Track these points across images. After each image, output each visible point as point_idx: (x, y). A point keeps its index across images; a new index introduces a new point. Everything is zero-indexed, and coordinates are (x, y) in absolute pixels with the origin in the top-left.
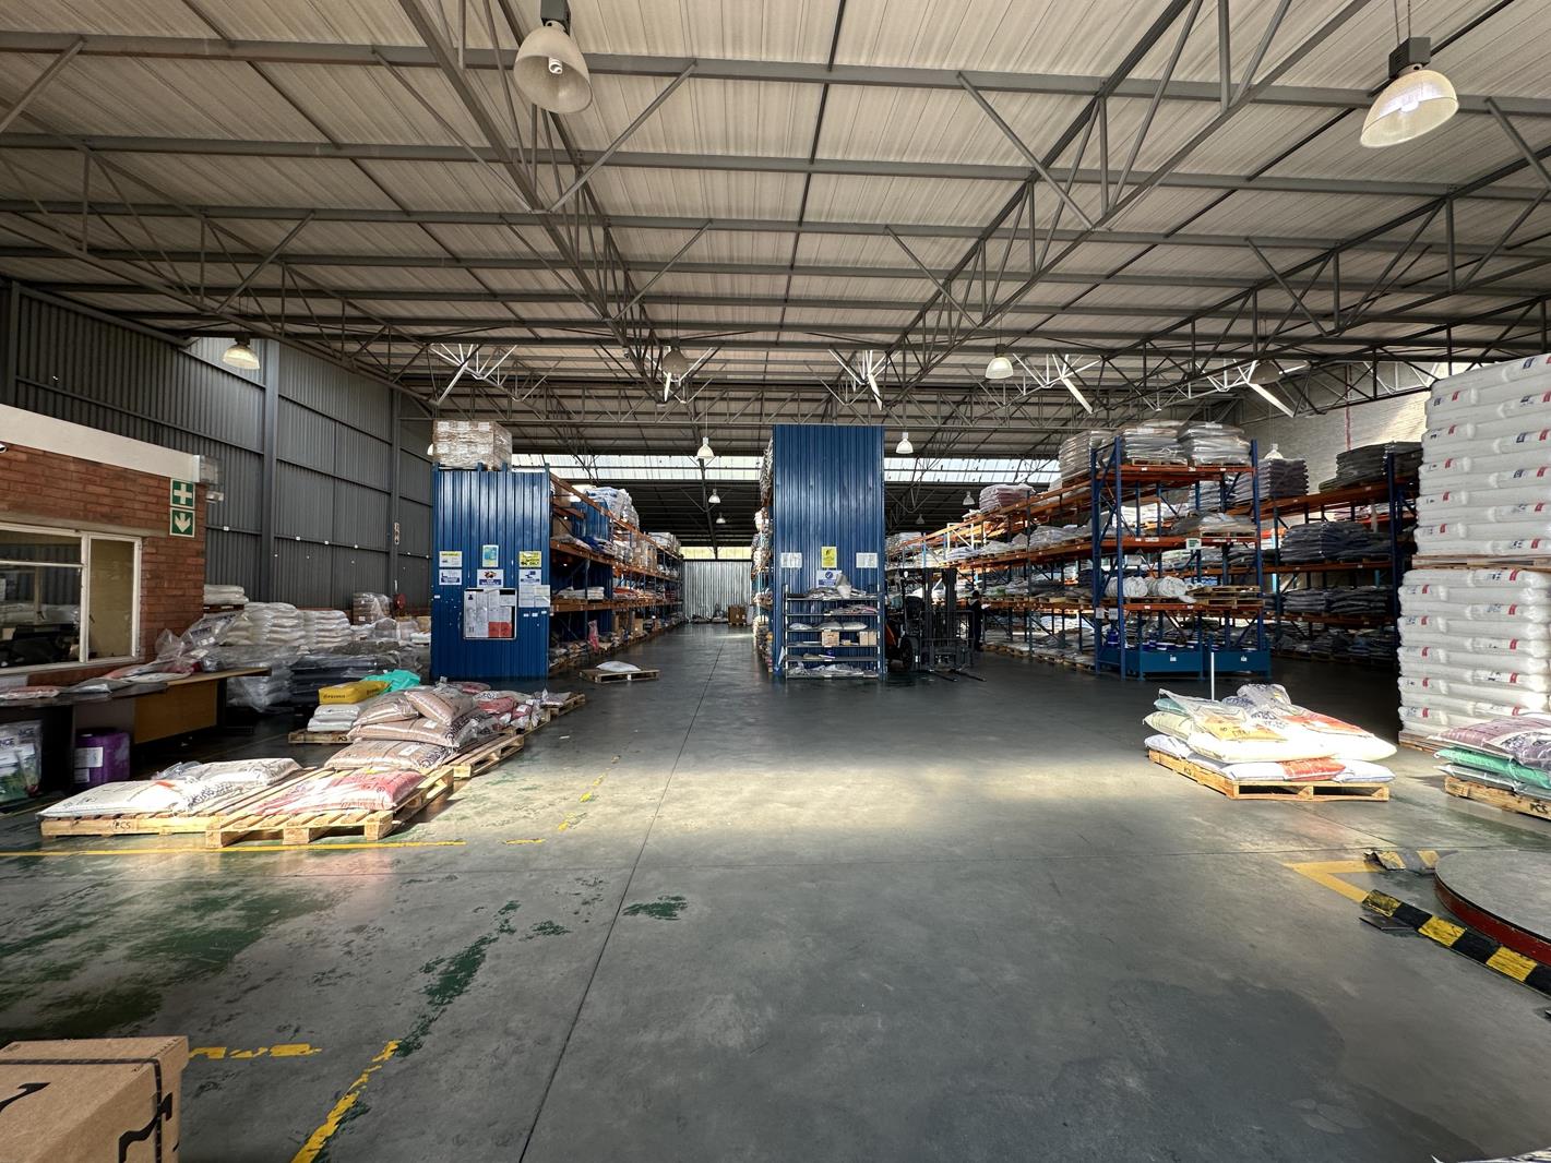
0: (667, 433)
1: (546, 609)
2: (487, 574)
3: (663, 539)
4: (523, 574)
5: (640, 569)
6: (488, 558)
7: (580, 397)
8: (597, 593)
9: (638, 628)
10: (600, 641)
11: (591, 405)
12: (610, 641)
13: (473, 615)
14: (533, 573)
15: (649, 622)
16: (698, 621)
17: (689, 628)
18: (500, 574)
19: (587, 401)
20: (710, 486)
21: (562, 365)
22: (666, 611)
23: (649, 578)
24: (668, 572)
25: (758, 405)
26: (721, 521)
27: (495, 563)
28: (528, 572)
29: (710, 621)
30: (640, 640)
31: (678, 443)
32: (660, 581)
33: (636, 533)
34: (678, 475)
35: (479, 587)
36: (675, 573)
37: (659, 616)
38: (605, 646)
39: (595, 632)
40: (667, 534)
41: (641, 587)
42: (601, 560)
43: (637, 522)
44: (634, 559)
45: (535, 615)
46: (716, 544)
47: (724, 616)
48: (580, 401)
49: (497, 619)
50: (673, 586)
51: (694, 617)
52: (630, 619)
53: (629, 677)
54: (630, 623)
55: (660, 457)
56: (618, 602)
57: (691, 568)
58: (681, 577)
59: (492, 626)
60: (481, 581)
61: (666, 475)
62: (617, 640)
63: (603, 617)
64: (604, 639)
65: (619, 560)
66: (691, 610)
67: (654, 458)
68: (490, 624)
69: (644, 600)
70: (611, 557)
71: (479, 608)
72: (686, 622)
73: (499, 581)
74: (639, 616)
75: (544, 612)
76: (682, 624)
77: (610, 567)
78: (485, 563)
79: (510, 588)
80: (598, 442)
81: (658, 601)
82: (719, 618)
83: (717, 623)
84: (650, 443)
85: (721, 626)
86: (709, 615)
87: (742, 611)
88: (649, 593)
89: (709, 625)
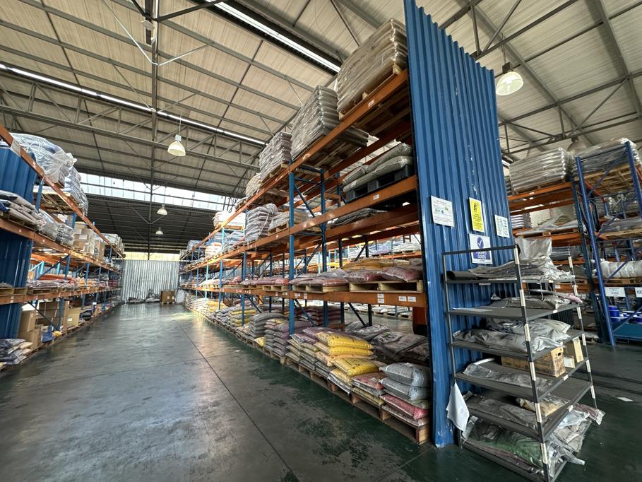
0: (123, 159)
3: (113, 239)
5: (82, 256)
15: (88, 308)
16: (132, 302)
17: (125, 309)
20: (159, 206)
22: (103, 297)
23: (93, 267)
24: (112, 265)
26: (159, 232)
29: (144, 302)
32: (104, 271)
34: (128, 196)
36: (118, 267)
37: (100, 302)
41: (81, 276)
46: (149, 251)
47: (156, 297)
50: (115, 276)
51: (130, 299)
55: (114, 180)
57: (130, 265)
58: (122, 271)
61: (117, 194)
66: (127, 293)
67: (108, 179)
69: (84, 288)
74: (76, 303)
76: (121, 304)
81: (101, 288)
82: (151, 299)
83: (149, 302)
84: (106, 166)
85: (152, 305)
86: (143, 297)
87: (173, 294)
88: (90, 281)
89: (143, 305)
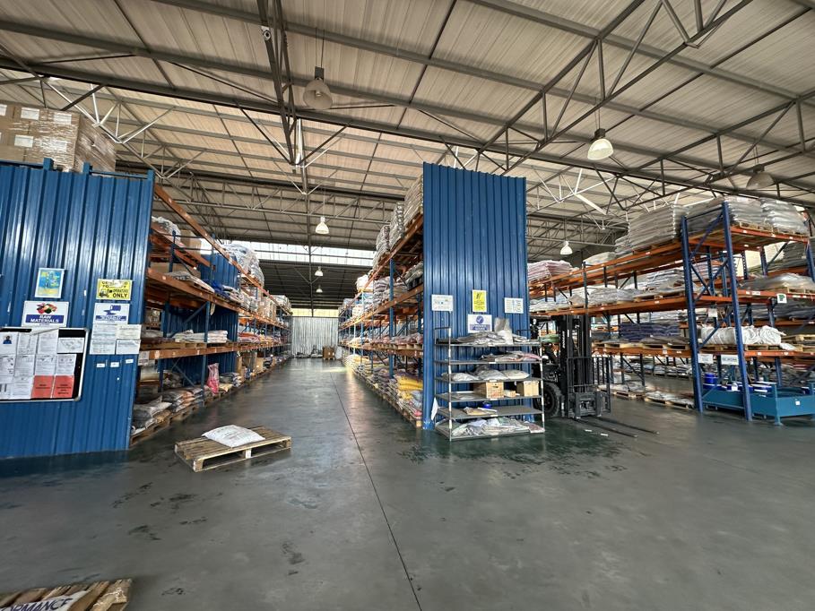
0: (286, 227)
1: (132, 356)
2: (40, 309)
3: (282, 300)
4: (100, 309)
5: (262, 319)
6: (47, 285)
7: (220, 191)
8: (219, 337)
9: (260, 365)
10: (221, 382)
11: (229, 199)
12: (231, 381)
13: (8, 366)
14: (118, 308)
15: (268, 359)
16: (300, 357)
17: (295, 362)
18: (62, 309)
19: (227, 195)
20: (315, 266)
21: (205, 157)
22: (278, 351)
23: (270, 326)
24: (282, 323)
25: (353, 210)
26: (319, 291)
27: (56, 293)
28: (108, 306)
29: (309, 357)
30: (260, 375)
31: (294, 235)
32: (277, 328)
33: (261, 290)
34: (292, 258)
35: (25, 325)
36: (287, 324)
37: (276, 355)
38: (226, 387)
39: (215, 374)
40: (283, 297)
41: (262, 333)
42: (226, 305)
43: (262, 280)
44: (258, 310)
45: (115, 365)
46: (312, 307)
47: (319, 353)
48: (220, 195)
49: (50, 370)
50: (285, 333)
51: (298, 354)
52: (253, 358)
53: (248, 455)
54: (252, 363)
55: (280, 245)
56: (243, 344)
57: (297, 321)
58: (290, 327)
59: (40, 383)
60: (29, 318)
61: (283, 258)
62: (239, 379)
63: (225, 361)
64: (226, 380)
65: (244, 308)
66: (296, 348)
67: (275, 245)
68: (37, 379)
69: (265, 343)
70: (238, 304)
71: (21, 356)
72: (292, 357)
73: (60, 319)
74: (261, 354)
75: (130, 361)
76: (291, 358)
77: (236, 313)
78: (39, 293)
79: (77, 327)
80: (236, 231)
81: (275, 343)
82: (315, 355)
83: (314, 358)
84: (274, 234)
85: (317, 360)
86: (308, 352)
87: (333, 350)
88: (269, 337)
89: (309, 360)
